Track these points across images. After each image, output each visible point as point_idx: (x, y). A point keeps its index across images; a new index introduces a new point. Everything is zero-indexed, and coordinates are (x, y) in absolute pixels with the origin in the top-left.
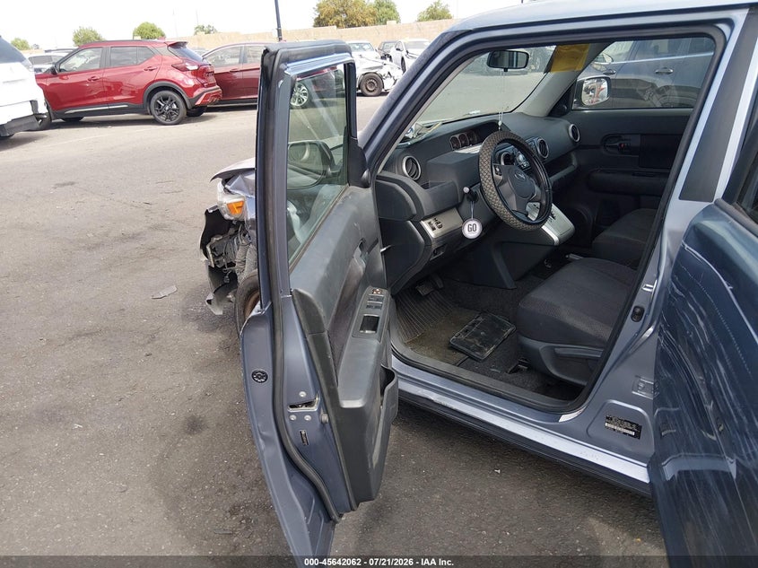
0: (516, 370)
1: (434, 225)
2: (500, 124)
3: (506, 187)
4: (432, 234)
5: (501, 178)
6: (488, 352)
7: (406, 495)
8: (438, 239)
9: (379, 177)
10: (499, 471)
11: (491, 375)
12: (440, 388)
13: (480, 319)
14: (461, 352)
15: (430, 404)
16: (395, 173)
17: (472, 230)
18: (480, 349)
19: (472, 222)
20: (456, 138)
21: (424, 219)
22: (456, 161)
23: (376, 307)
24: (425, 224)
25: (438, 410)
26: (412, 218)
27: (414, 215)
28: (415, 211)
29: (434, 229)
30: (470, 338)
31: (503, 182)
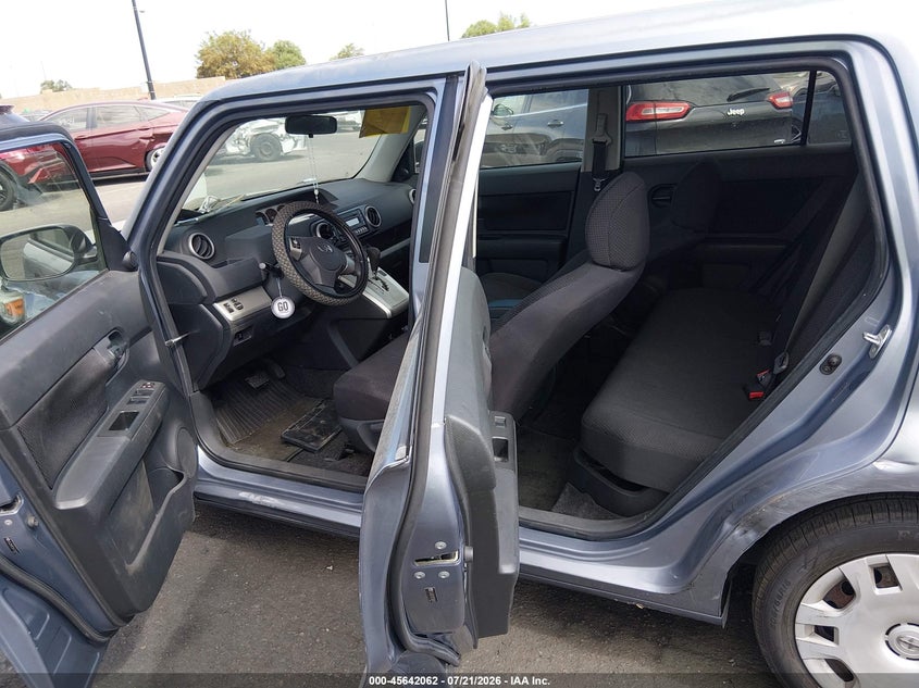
0: (344, 456)
1: (232, 306)
2: (316, 192)
3: (309, 261)
4: (229, 317)
5: (300, 251)
6: (326, 441)
7: (221, 611)
8: (237, 322)
9: (159, 259)
10: (331, 568)
11: (324, 466)
12: (257, 487)
13: (323, 407)
14: (295, 445)
15: (249, 507)
16: (179, 252)
17: (283, 309)
18: (316, 439)
19: (282, 301)
20: (273, 210)
21: (219, 300)
22: (258, 235)
23: (140, 402)
24: (219, 306)
25: (261, 513)
26: (203, 300)
27: (205, 298)
28: (205, 293)
29: (231, 311)
30: (306, 428)
31: (303, 256)
